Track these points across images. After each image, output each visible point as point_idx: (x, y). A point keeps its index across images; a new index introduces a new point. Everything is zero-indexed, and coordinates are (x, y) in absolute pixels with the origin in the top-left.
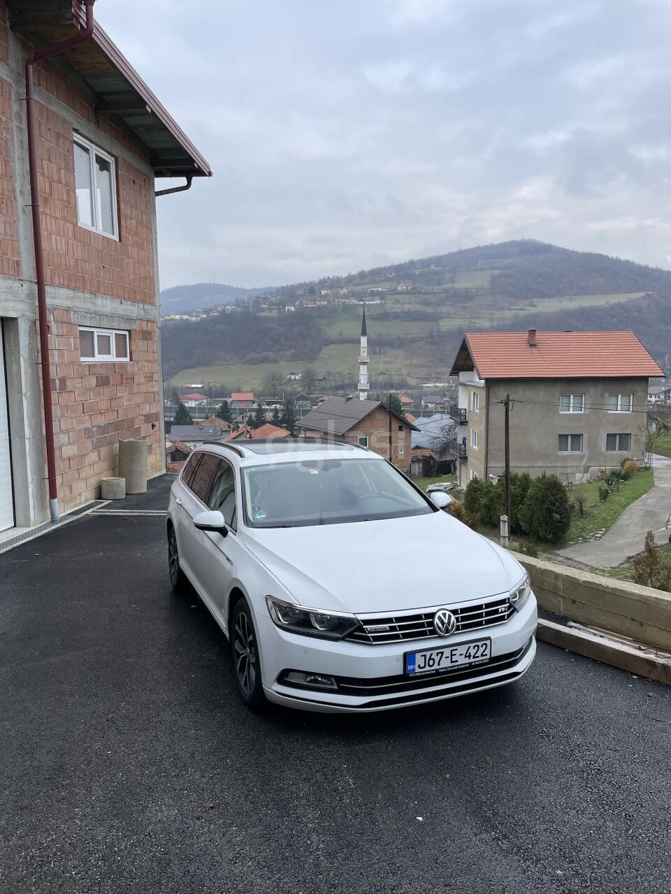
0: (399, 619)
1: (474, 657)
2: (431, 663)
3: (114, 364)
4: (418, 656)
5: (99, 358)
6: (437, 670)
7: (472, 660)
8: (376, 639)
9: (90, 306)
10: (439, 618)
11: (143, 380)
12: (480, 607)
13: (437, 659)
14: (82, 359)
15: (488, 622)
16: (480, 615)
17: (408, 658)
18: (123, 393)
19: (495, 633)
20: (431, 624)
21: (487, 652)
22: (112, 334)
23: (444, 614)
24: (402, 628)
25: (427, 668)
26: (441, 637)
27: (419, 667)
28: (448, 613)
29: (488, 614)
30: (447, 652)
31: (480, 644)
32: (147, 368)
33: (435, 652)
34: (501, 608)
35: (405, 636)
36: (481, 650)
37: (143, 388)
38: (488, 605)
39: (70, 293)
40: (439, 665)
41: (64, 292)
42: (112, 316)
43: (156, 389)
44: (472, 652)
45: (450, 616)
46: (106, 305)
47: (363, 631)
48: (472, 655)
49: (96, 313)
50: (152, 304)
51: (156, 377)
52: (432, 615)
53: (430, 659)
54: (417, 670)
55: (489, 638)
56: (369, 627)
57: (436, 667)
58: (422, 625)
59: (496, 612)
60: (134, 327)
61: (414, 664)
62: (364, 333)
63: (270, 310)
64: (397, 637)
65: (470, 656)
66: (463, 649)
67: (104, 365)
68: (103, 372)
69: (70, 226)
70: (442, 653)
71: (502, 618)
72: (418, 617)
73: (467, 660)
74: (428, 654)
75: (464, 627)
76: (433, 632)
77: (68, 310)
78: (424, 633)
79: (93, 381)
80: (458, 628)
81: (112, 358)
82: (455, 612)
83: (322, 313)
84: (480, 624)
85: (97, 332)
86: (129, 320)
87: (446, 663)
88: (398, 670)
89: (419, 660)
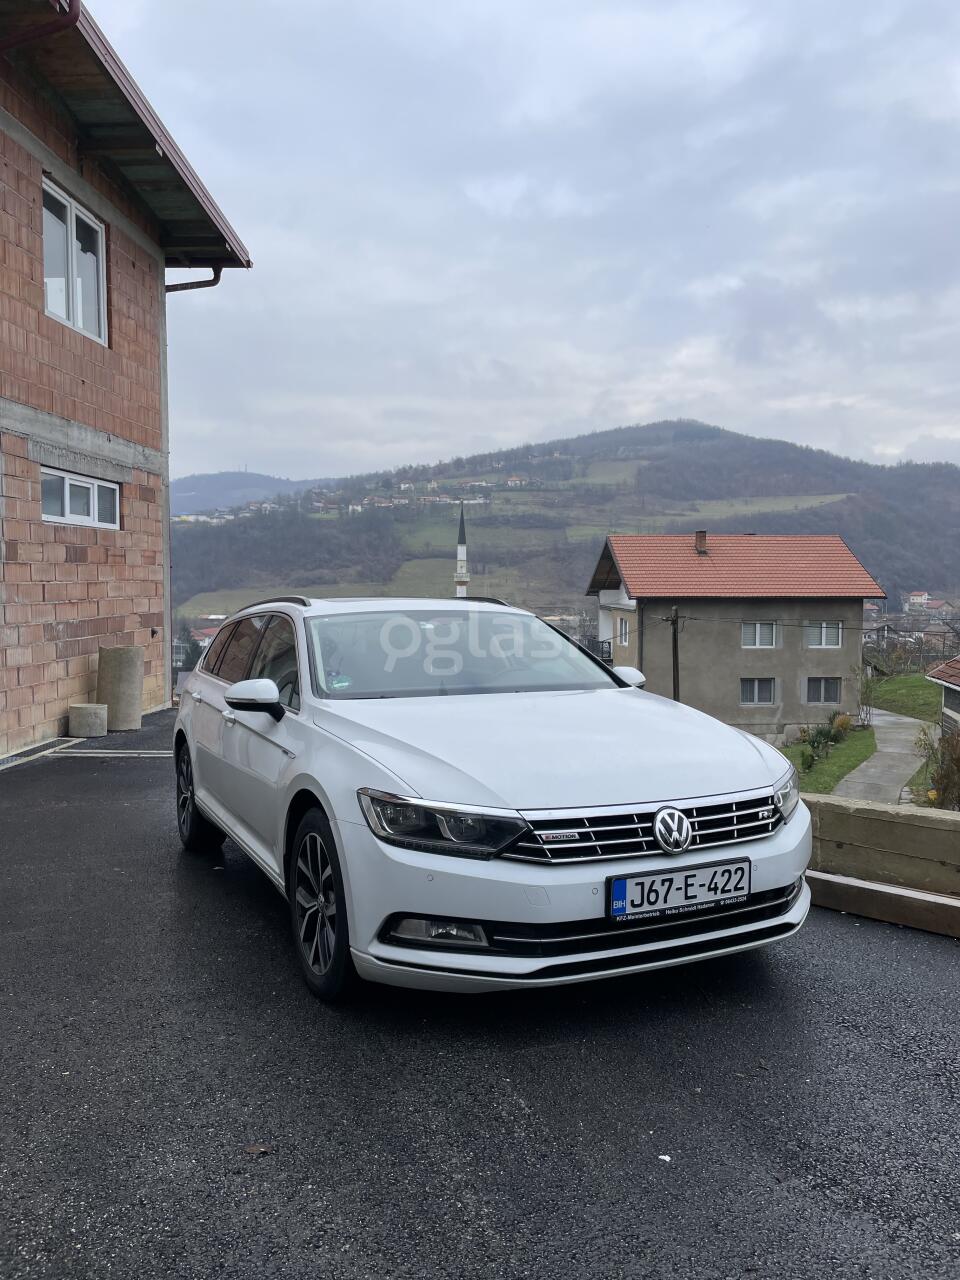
0: (594, 821)
1: (723, 891)
2: (653, 897)
3: (95, 530)
4: (630, 884)
5: (71, 519)
6: (662, 911)
7: (719, 896)
8: (556, 853)
9: (58, 437)
10: (663, 821)
11: (139, 560)
12: (727, 808)
13: (662, 891)
14: (45, 517)
15: (742, 833)
16: (728, 822)
17: (613, 888)
18: (107, 576)
19: (755, 852)
20: (650, 831)
21: (744, 883)
22: (94, 485)
23: (671, 816)
24: (600, 836)
25: (646, 907)
26: (667, 855)
27: (634, 905)
28: (677, 813)
29: (741, 819)
30: (679, 880)
31: (733, 868)
32: (146, 543)
33: (659, 879)
34: (762, 811)
35: (606, 849)
36: (735, 878)
37: (140, 574)
38: (741, 805)
39: (30, 412)
40: (665, 901)
41: (18, 409)
42: (94, 458)
43: (159, 577)
44: (720, 881)
45: (680, 820)
46: (86, 439)
47: (534, 839)
48: (720, 886)
49: (68, 448)
50: (157, 449)
51: (160, 558)
52: (650, 817)
53: (651, 890)
54: (630, 910)
55: (746, 860)
56: (544, 833)
57: (660, 905)
58: (633, 833)
59: (754, 817)
60: (127, 478)
61: (624, 898)
62: (462, 541)
63: (327, 510)
64: (591, 851)
65: (715, 889)
66: (704, 876)
67: (77, 529)
68: (76, 540)
69: (33, 314)
70: (671, 881)
71: (764, 829)
72: (628, 819)
73: (711, 897)
74: (647, 881)
75: (705, 839)
76: (654, 845)
77: (24, 438)
78: (638, 847)
79: (61, 553)
80: (693, 842)
81: (92, 521)
82: (688, 813)
83: (403, 515)
84: (729, 835)
85: (69, 479)
86: (120, 466)
87: (676, 900)
88: (594, 910)
89: (633, 892)
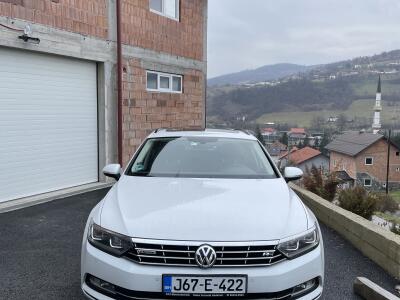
0: (166, 247)
1: (229, 289)
2: (186, 287)
3: (170, 94)
4: (174, 279)
5: (160, 90)
6: (191, 294)
7: (226, 292)
8: (144, 259)
9: (155, 59)
10: (201, 251)
11: (190, 105)
12: (245, 248)
13: (192, 285)
14: (148, 90)
15: (249, 262)
16: (244, 255)
17: (166, 279)
18: (175, 111)
19: (253, 273)
20: (193, 255)
21: (243, 287)
22: (171, 77)
23: (206, 249)
24: (167, 254)
25: (182, 291)
27: (175, 288)
28: (209, 248)
29: (251, 255)
30: (202, 281)
31: (235, 279)
32: (194, 98)
33: (190, 279)
34: (266, 252)
35: (169, 261)
36: (236, 285)
37: (191, 111)
38: (252, 248)
39: (142, 50)
40: (193, 289)
41: (137, 49)
42: (170, 66)
43: (199, 111)
44: (227, 285)
45: (211, 251)
46: (166, 58)
47: (135, 252)
48: (227, 287)
49: (159, 63)
50: (200, 60)
51: (200, 104)
52: (195, 248)
53: (185, 283)
54: (173, 291)
55: (246, 276)
57: (190, 291)
58: (186, 255)
59: (261, 255)
60: (186, 73)
61: (170, 285)
62: (379, 91)
63: (319, 78)
64: (162, 261)
65: (224, 288)
66: (218, 281)
67: (162, 94)
68: (163, 99)
69: (144, 11)
70: (197, 281)
71: (267, 261)
72: (185, 248)
73: (221, 291)
74: (183, 279)
75: (225, 262)
76: (194, 262)
77: (140, 60)
78: (186, 262)
79: (155, 103)
80: (218, 262)
81: (170, 90)
82: (217, 248)
83: (354, 79)
84: (242, 262)
85: (159, 75)
86: (183, 69)
87: (200, 290)
88: (156, 287)
89: (175, 283)
